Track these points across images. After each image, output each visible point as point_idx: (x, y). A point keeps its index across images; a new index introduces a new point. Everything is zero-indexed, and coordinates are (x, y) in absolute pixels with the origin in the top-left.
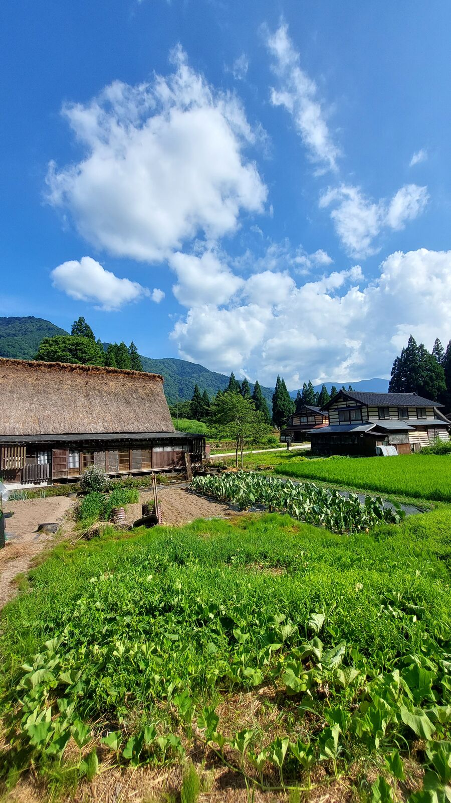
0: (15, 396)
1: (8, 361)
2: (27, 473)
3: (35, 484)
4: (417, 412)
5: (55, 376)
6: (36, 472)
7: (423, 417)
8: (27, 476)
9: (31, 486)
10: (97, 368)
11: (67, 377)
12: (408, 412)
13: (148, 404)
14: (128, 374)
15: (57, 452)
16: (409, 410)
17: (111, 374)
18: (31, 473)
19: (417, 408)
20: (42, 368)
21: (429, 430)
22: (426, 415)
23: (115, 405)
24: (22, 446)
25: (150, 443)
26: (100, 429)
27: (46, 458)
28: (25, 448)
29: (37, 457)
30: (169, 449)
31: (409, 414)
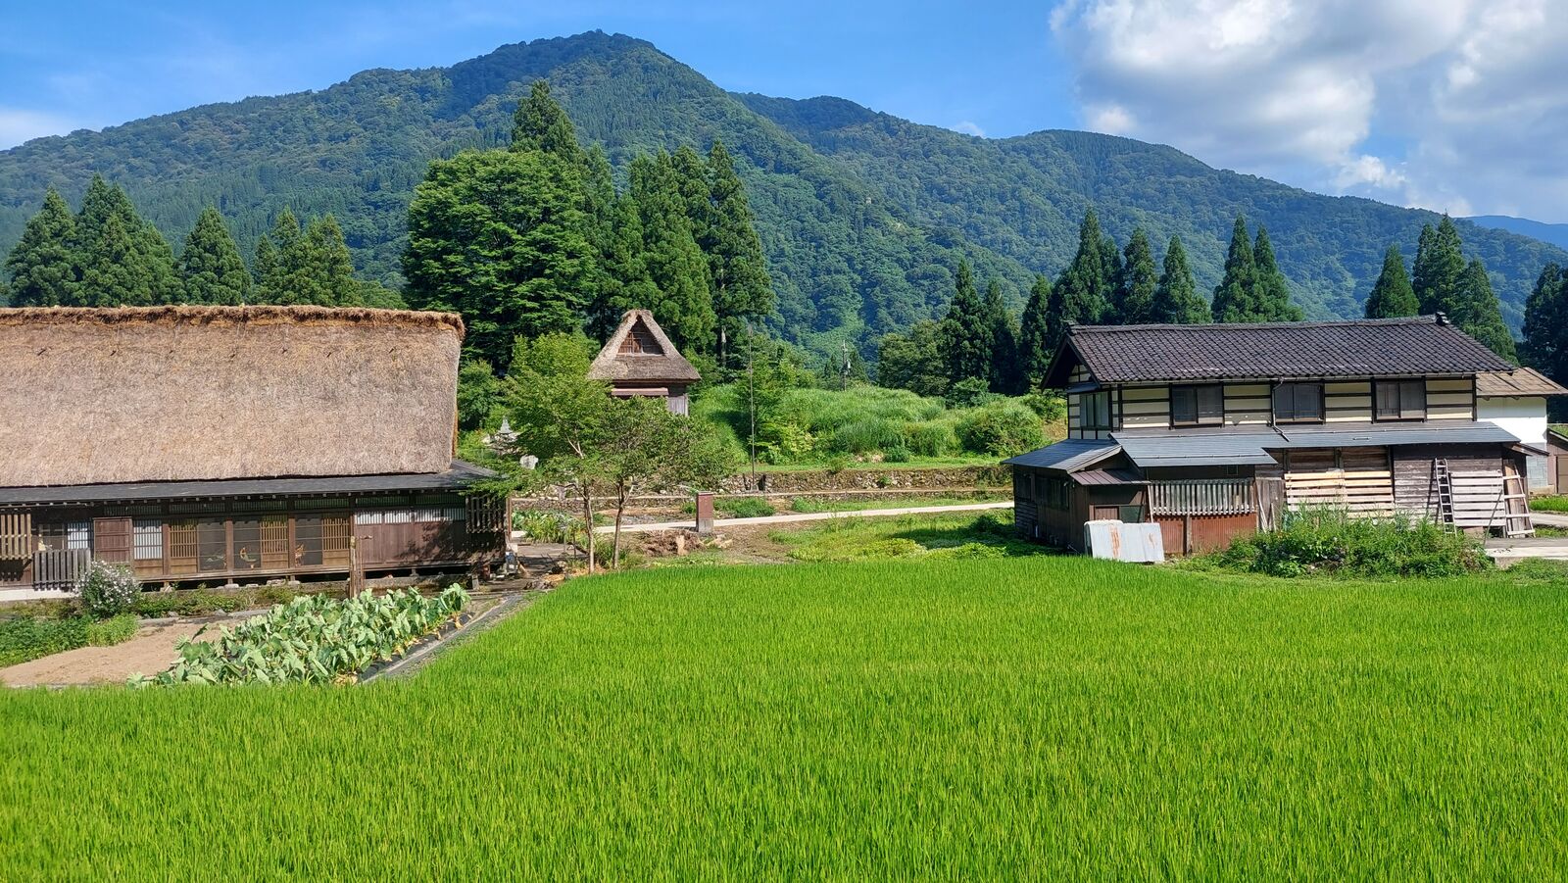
0: (53, 396)
1: (54, 314)
2: (44, 568)
3: (65, 589)
4: (1373, 394)
5: (163, 337)
6: (63, 567)
7: (1405, 415)
8: (44, 574)
9: (55, 594)
10: (268, 312)
11: (194, 337)
12: (1323, 396)
13: (387, 397)
15: (106, 525)
16: (1329, 388)
18: (50, 567)
19: (1373, 381)
20: (135, 323)
21: (1398, 464)
22: (1426, 407)
23: (293, 406)
24: (22, 511)
25: (343, 502)
26: (230, 468)
27: (85, 536)
28: (29, 516)
29: (67, 533)
30: (402, 517)
31: (1329, 403)
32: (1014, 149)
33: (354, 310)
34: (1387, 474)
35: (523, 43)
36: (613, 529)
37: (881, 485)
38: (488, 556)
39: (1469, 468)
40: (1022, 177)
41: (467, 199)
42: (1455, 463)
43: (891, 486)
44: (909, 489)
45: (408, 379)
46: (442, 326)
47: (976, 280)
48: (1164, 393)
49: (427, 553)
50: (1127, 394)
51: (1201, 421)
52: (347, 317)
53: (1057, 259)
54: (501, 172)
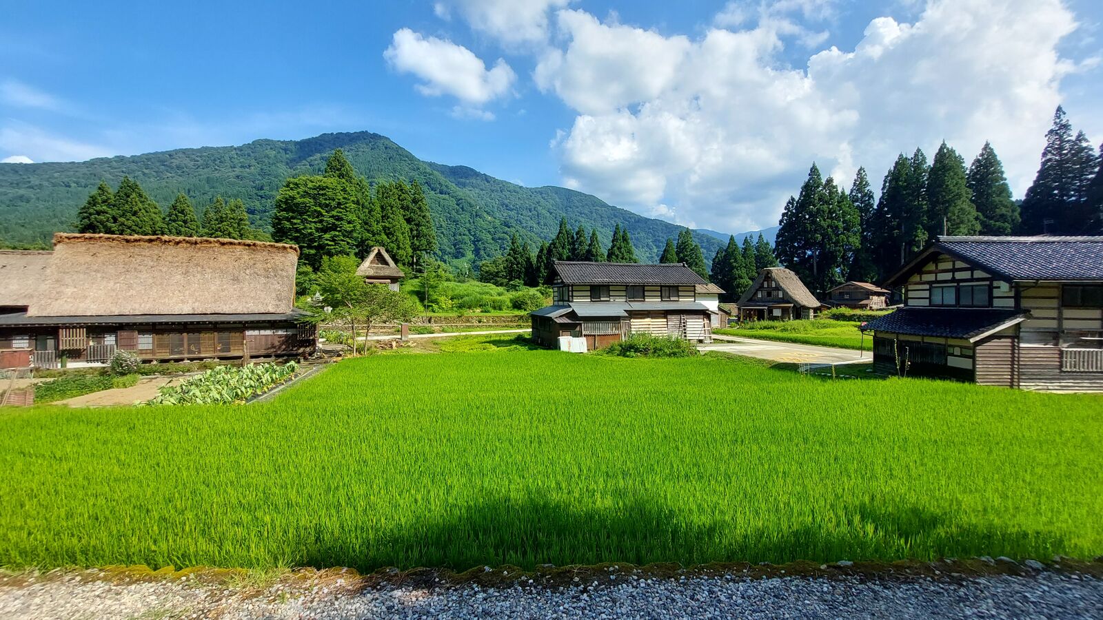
0: (99, 275)
1: (100, 237)
2: (92, 353)
3: (103, 363)
4: (661, 291)
5: (156, 250)
6: (102, 352)
7: (672, 299)
8: (92, 355)
9: (99, 365)
10: (207, 241)
11: (171, 251)
12: (644, 291)
13: (263, 280)
14: (249, 245)
15: (124, 334)
16: (646, 288)
17: (226, 246)
18: (96, 353)
19: (661, 286)
20: (141, 243)
21: (669, 317)
22: (679, 296)
23: (218, 283)
24: (81, 327)
25: (240, 325)
26: (187, 309)
27: (114, 339)
28: (85, 329)
29: (104, 337)
30: (268, 332)
31: (646, 294)
32: (536, 192)
33: (248, 242)
34: (665, 320)
35: (332, 134)
36: (364, 338)
37: (480, 322)
38: (308, 349)
39: (692, 319)
40: (538, 203)
41: (303, 196)
42: (688, 317)
43: (484, 322)
44: (491, 324)
45: (272, 273)
46: (289, 250)
47: (519, 241)
48: (589, 288)
49: (279, 348)
50: (575, 288)
51: (602, 299)
52: (245, 245)
53: (550, 235)
54: (319, 186)
